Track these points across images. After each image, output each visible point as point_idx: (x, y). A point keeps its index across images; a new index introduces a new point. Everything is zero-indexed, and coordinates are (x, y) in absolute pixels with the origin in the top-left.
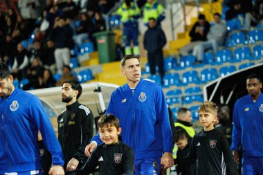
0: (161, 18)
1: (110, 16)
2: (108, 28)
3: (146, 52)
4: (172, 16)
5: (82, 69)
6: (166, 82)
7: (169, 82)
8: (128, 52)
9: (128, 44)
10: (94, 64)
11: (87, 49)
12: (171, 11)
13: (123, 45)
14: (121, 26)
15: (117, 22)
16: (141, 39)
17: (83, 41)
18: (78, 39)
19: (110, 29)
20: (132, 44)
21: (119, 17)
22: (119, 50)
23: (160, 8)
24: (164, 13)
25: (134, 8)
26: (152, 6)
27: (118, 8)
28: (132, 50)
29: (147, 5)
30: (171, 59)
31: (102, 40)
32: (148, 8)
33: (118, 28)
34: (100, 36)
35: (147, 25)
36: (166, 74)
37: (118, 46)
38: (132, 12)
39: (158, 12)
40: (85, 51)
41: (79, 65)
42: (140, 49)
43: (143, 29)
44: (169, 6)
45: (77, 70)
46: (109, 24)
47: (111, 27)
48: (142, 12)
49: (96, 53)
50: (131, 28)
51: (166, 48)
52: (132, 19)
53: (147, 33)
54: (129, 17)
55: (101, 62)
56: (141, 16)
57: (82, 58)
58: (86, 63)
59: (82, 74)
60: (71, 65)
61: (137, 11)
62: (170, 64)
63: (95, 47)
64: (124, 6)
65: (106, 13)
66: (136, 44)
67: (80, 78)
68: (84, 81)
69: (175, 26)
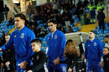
0: (103, 9)
2: (84, 13)
3: (98, 21)
4: (107, 8)
5: (75, 27)
6: (105, 32)
7: (106, 32)
8: (91, 21)
9: (92, 18)
10: (79, 25)
11: (77, 20)
13: (90, 19)
14: (89, 12)
15: (87, 11)
16: (96, 17)
17: (76, 17)
18: (74, 17)
19: (85, 13)
21: (88, 9)
22: (88, 20)
23: (103, 6)
24: (104, 7)
25: (94, 6)
26: (100, 5)
27: (88, 6)
28: (93, 21)
29: (98, 4)
30: (107, 23)
31: (82, 17)
32: (98, 6)
35: (98, 12)
36: (105, 29)
37: (88, 19)
38: (93, 7)
39: (102, 7)
40: (76, 21)
42: (96, 20)
43: (97, 13)
44: (106, 5)
45: (73, 28)
46: (85, 11)
47: (86, 12)
48: (96, 7)
49: (80, 22)
51: (105, 19)
52: (93, 9)
55: (82, 25)
57: (75, 24)
58: (76, 25)
59: (75, 29)
60: (71, 26)
61: (95, 7)
62: (106, 25)
64: (90, 5)
66: (94, 18)
67: (74, 30)
68: (75, 32)
69: (108, 12)
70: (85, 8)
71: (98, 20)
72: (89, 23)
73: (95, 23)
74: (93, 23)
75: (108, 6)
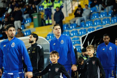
0: (62, 7)
1: (39, 6)
2: (38, 11)
3: (55, 22)
4: (66, 6)
5: (26, 30)
8: (47, 22)
9: (47, 19)
10: (32, 27)
12: (66, 3)
13: (45, 19)
14: (44, 11)
15: (42, 9)
16: (52, 16)
17: (27, 17)
18: (25, 16)
19: (39, 12)
20: (49, 18)
22: (43, 21)
23: (61, 2)
24: (63, 5)
28: (49, 21)
30: (66, 25)
31: (35, 17)
32: (56, 2)
33: (42, 11)
34: (34, 15)
35: (55, 10)
36: (64, 32)
37: (42, 19)
38: (49, 4)
39: (60, 4)
40: (28, 22)
41: (25, 28)
43: (53, 12)
44: (65, 2)
45: (24, 30)
46: (39, 10)
47: (39, 11)
49: (33, 23)
50: (48, 11)
51: (64, 20)
52: (49, 7)
53: (55, 14)
54: (47, 6)
55: (35, 27)
56: (53, 6)
57: (26, 25)
58: (28, 27)
59: (26, 32)
60: (21, 28)
61: (51, 4)
62: (65, 27)
63: (32, 20)
64: (45, 2)
65: (37, 5)
66: (50, 18)
67: (25, 34)
68: (27, 35)
69: (68, 10)
70: (38, 5)
71: (55, 20)
72: (44, 24)
73: (51, 24)
74: (49, 24)
75: (67, 4)
